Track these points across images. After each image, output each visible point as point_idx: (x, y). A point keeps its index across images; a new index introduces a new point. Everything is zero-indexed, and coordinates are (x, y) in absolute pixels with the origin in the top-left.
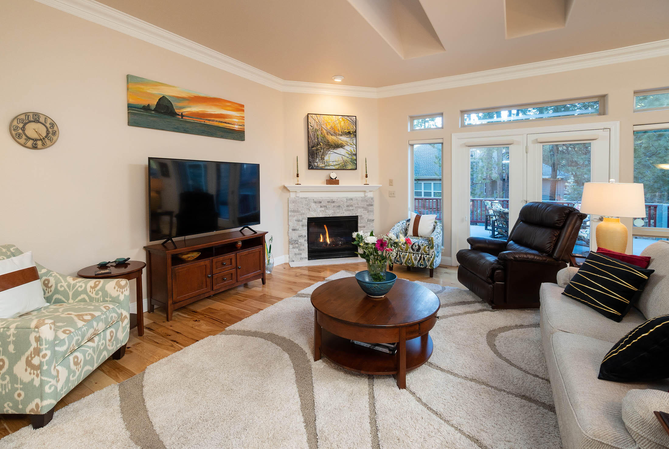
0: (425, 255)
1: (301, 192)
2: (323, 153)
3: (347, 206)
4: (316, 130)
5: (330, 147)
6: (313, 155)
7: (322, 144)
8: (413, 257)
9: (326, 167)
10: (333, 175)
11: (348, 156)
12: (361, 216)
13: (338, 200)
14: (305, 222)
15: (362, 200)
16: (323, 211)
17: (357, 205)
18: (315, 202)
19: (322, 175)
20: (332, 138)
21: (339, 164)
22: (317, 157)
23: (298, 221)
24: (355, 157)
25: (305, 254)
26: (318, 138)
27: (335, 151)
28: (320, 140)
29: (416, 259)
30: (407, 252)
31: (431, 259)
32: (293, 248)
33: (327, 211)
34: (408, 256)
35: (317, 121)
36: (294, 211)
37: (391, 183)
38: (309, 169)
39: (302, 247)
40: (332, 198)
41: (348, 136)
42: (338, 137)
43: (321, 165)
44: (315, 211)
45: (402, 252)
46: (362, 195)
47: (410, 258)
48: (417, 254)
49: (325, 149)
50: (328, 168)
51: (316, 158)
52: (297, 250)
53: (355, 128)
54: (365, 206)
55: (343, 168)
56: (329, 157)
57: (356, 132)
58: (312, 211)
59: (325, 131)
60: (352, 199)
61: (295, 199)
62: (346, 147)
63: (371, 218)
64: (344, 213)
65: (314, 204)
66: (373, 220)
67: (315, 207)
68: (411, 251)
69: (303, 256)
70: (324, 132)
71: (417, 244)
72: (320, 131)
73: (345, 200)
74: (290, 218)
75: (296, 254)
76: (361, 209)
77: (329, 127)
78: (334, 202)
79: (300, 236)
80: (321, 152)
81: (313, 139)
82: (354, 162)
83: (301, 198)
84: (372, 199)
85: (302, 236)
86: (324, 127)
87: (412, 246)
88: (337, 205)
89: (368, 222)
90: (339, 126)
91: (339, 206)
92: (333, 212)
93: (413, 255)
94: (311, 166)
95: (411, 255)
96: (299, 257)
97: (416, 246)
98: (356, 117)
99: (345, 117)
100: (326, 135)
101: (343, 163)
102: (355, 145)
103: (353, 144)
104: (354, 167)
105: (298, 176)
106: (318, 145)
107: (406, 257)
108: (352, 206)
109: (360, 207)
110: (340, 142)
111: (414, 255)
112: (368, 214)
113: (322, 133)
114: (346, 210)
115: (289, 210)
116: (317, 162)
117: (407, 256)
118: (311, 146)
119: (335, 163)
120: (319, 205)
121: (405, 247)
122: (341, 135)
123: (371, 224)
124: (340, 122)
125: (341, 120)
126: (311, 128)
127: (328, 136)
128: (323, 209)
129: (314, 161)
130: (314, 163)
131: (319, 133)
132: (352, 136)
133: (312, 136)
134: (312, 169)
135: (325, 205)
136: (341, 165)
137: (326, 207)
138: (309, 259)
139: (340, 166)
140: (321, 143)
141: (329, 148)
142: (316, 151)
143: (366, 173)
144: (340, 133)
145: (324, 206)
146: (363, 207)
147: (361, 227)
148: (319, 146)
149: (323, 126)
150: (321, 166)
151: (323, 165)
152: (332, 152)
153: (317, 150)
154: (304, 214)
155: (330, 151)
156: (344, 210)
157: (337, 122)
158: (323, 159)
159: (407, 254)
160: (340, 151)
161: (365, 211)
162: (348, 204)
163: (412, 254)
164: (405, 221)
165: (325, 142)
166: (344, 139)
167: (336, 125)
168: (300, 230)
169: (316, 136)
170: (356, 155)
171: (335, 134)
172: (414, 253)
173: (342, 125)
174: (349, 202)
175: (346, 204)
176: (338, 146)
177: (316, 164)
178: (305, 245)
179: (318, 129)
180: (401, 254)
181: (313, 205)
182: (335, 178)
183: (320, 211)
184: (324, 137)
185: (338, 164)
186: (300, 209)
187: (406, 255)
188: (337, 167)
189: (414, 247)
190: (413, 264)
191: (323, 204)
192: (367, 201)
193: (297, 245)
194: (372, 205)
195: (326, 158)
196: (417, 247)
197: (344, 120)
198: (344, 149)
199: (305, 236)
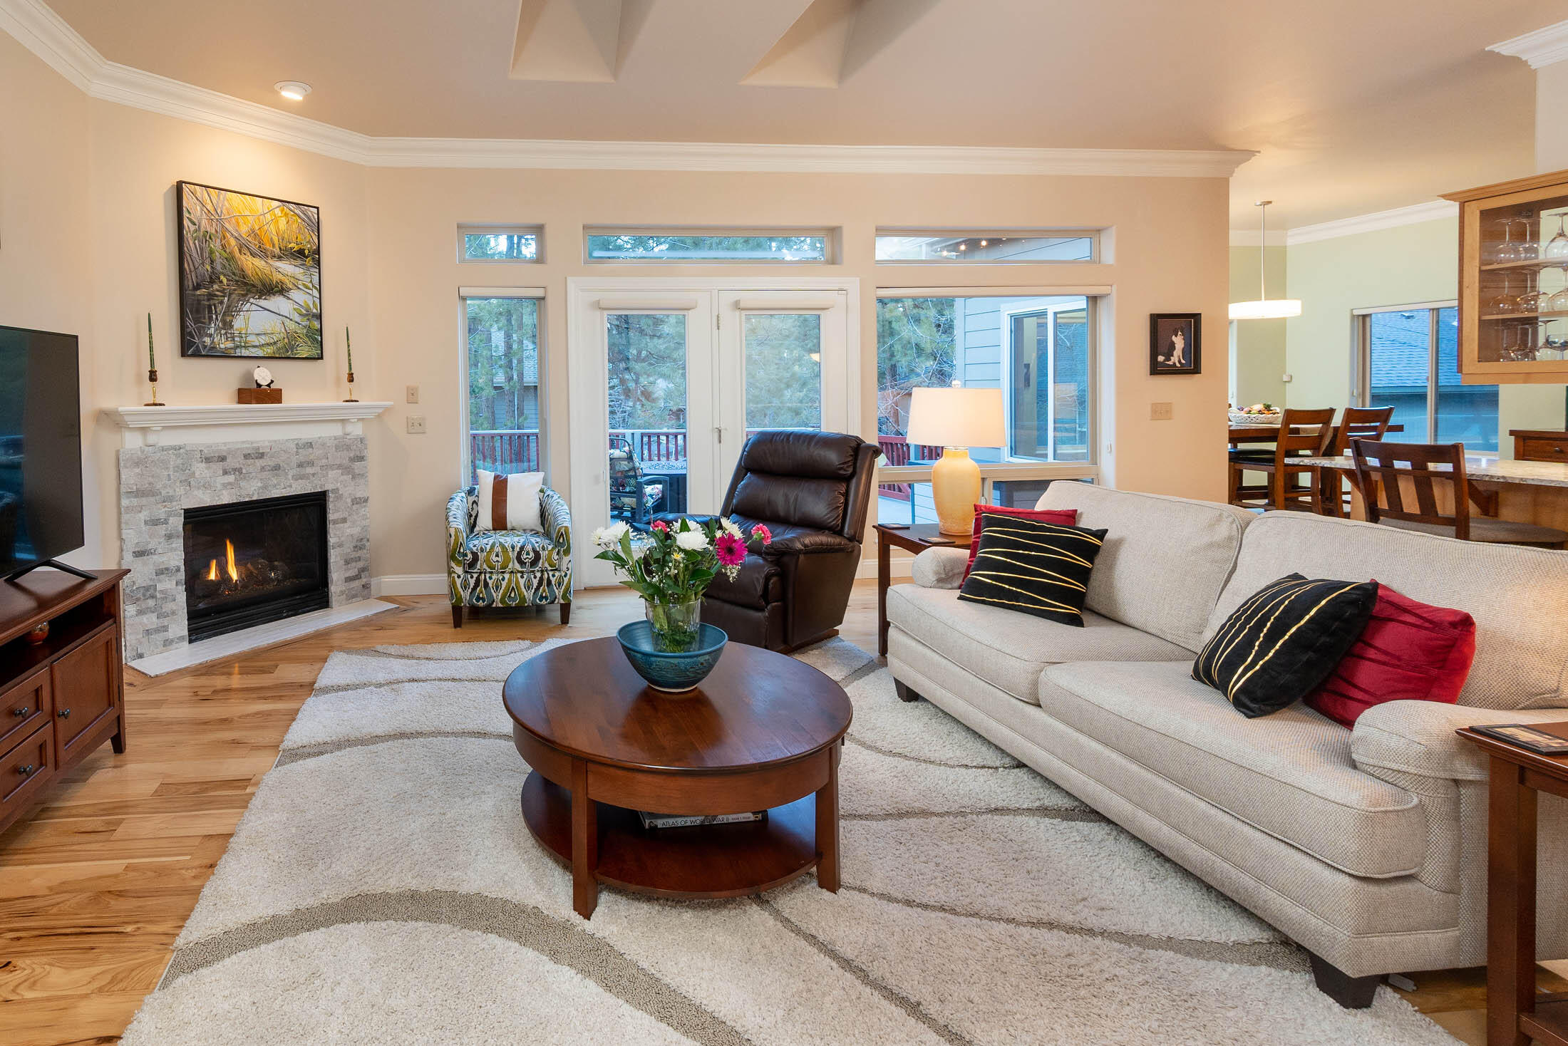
0: (551, 573)
1: (164, 428)
2: (228, 307)
3: (300, 465)
4: (207, 237)
5: (248, 290)
6: (198, 311)
7: (225, 281)
8: (522, 582)
9: (238, 350)
10: (263, 374)
11: (297, 318)
12: (336, 491)
13: (273, 450)
14: (178, 523)
15: (337, 447)
16: (230, 484)
17: (324, 462)
18: (208, 460)
19: (228, 374)
20: (253, 265)
21: (275, 343)
22: (210, 318)
23: (155, 522)
24: (316, 325)
25: (180, 626)
26: (212, 262)
27: (263, 303)
28: (219, 267)
29: (528, 587)
30: (503, 572)
31: (566, 580)
32: (140, 612)
33: (243, 484)
34: (510, 580)
35: (210, 207)
36: (139, 493)
37: (412, 395)
38: (184, 354)
39: (169, 607)
40: (255, 445)
41: (299, 262)
42: (270, 261)
43: (224, 344)
44: (206, 486)
45: (491, 573)
46: (335, 431)
47: (513, 585)
48: (533, 571)
49: (233, 296)
50: (245, 353)
51: (207, 321)
52: (153, 617)
53: (316, 241)
54: (346, 462)
55: (285, 353)
56: (247, 320)
57: (318, 251)
58: (199, 488)
59: (233, 242)
60: (310, 445)
61: (143, 452)
62: (294, 294)
63: (360, 494)
64: (291, 486)
65: (204, 465)
66: (366, 500)
67: (207, 473)
68: (518, 566)
69: (171, 634)
70: (229, 244)
71: (529, 548)
72: (218, 241)
73: (293, 446)
74: (125, 517)
75: (148, 632)
76: (335, 472)
77: (244, 230)
78: (262, 455)
79: (160, 572)
80: (222, 303)
81: (198, 261)
82: (316, 337)
83: (163, 449)
84: (362, 440)
85: (167, 569)
86: (230, 228)
87: (519, 554)
88: (272, 463)
89: (355, 507)
90: (274, 233)
91: (277, 468)
92: (259, 484)
93: (522, 577)
94: (189, 347)
95: (517, 578)
96: (159, 637)
97: (528, 553)
98: (318, 208)
99: (291, 206)
100: (237, 254)
101: (286, 340)
102: (316, 288)
103: (310, 285)
104: (315, 353)
105: (153, 377)
106: (212, 282)
107: (504, 584)
108: (311, 464)
109: (331, 467)
110: (277, 277)
111: (525, 576)
112: (353, 484)
113: (224, 247)
114: (296, 478)
115: (123, 490)
116: (210, 335)
117: (506, 580)
118: (190, 283)
119: (263, 340)
120: (218, 467)
121: (499, 559)
122: (280, 258)
123: (362, 511)
124: (275, 220)
125: (278, 212)
126: (192, 228)
127: (243, 257)
128: (231, 478)
129: (202, 332)
130: (201, 336)
131: (216, 245)
132: (309, 262)
133: (194, 254)
134: (197, 355)
135: (238, 466)
136: (279, 345)
137: (240, 470)
138: (191, 642)
139: (279, 349)
140: (222, 277)
141: (247, 294)
142: (209, 300)
143: (350, 369)
144: (277, 251)
145: (235, 470)
146: (339, 467)
147: (335, 522)
148: (216, 287)
149: (227, 225)
150: (222, 346)
151: (229, 345)
152: (254, 307)
153: (211, 296)
154: (170, 499)
155: (248, 301)
156: (290, 477)
157: (268, 217)
158: (228, 325)
159: (507, 576)
160: (276, 302)
161: (345, 477)
162: (302, 459)
163: (519, 575)
164: (463, 495)
165: (234, 274)
166: (288, 269)
167: (266, 227)
168: (160, 551)
169: (206, 255)
170: (319, 317)
171: (263, 253)
172: (522, 572)
173: (280, 227)
174: (304, 455)
175: (295, 460)
176: (271, 289)
177: (207, 340)
178: (178, 597)
179: (213, 231)
180: (491, 578)
181: (200, 469)
182: (269, 385)
183: (223, 484)
184: (231, 259)
185: (272, 341)
186: (159, 486)
187: (503, 579)
188: (269, 351)
189: (525, 556)
190: (523, 599)
191: (231, 463)
192: (348, 448)
193: (151, 603)
194: (361, 459)
195: (238, 323)
196: (532, 554)
197: (286, 215)
198: (289, 298)
199: (178, 570)
